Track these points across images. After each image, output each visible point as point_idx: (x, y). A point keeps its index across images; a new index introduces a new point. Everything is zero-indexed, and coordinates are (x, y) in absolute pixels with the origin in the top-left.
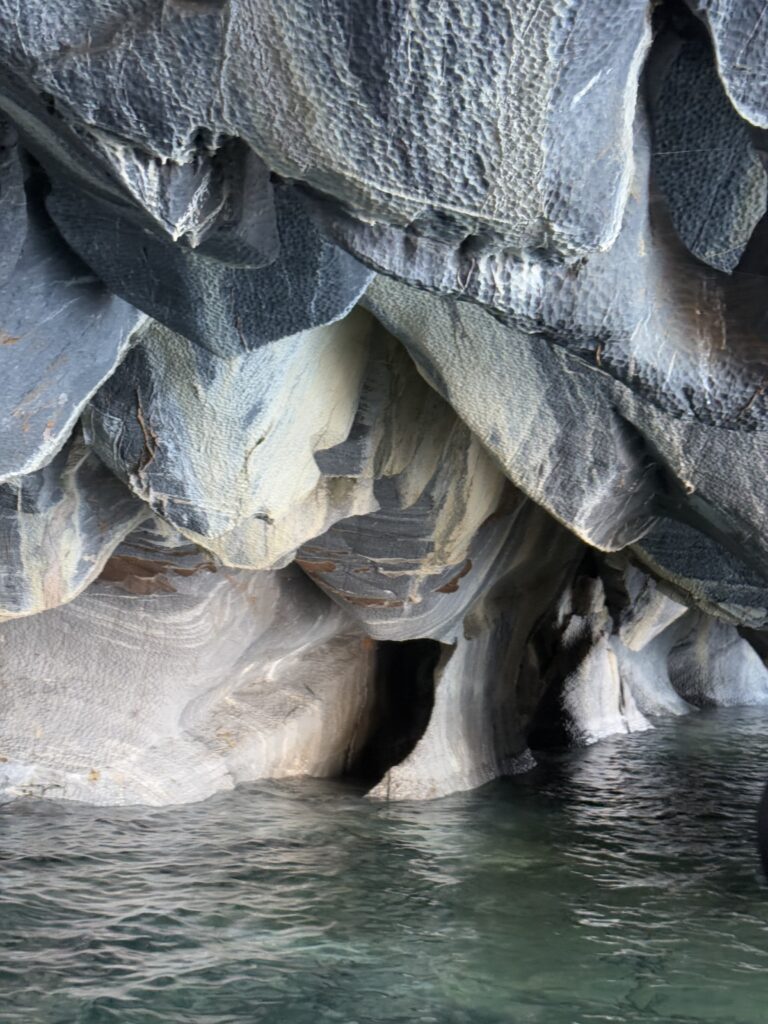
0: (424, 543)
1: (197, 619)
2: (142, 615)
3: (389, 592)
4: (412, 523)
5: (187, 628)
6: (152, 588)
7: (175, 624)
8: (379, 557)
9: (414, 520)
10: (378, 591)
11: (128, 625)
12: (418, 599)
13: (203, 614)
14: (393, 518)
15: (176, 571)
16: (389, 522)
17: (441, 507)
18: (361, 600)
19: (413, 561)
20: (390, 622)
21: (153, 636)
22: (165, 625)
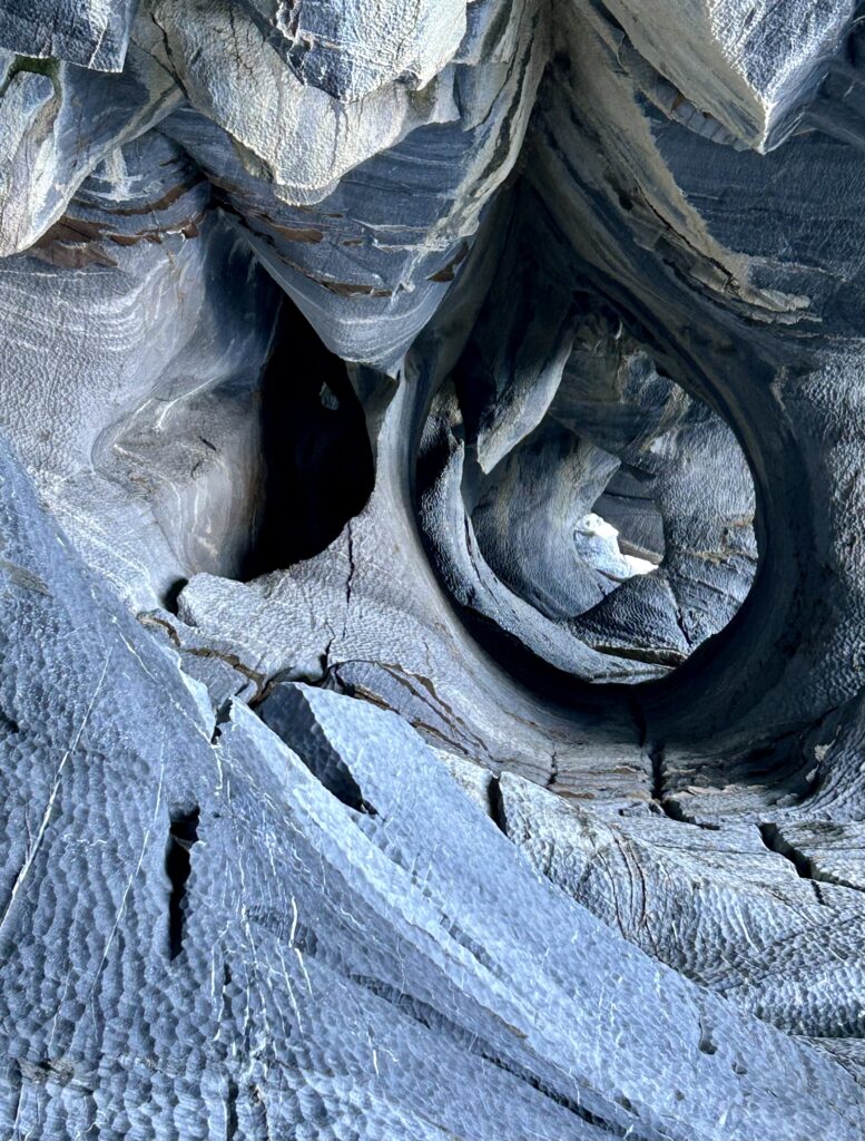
0: (442, 200)
1: (126, 311)
2: (59, 302)
3: (377, 276)
4: (439, 168)
5: (114, 322)
6: (83, 260)
7: (100, 317)
8: (380, 222)
9: (442, 163)
10: (365, 274)
11: (36, 316)
12: (411, 288)
13: (135, 304)
14: (419, 161)
15: (112, 238)
16: (413, 165)
17: (482, 145)
18: (342, 286)
19: (417, 229)
20: (368, 321)
21: (68, 333)
22: (86, 317)
